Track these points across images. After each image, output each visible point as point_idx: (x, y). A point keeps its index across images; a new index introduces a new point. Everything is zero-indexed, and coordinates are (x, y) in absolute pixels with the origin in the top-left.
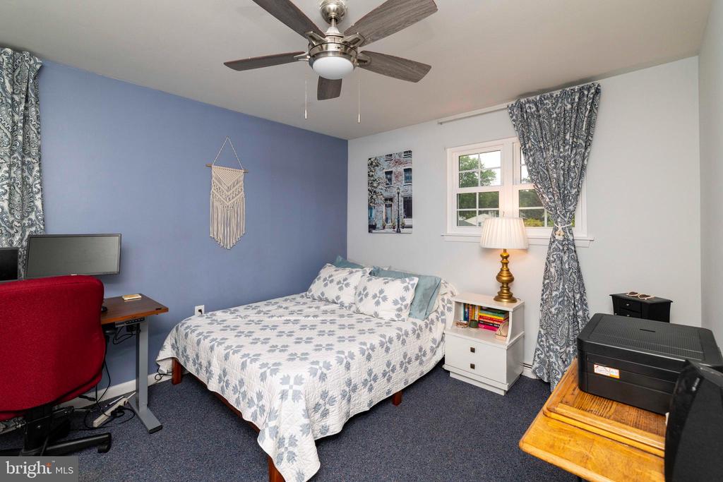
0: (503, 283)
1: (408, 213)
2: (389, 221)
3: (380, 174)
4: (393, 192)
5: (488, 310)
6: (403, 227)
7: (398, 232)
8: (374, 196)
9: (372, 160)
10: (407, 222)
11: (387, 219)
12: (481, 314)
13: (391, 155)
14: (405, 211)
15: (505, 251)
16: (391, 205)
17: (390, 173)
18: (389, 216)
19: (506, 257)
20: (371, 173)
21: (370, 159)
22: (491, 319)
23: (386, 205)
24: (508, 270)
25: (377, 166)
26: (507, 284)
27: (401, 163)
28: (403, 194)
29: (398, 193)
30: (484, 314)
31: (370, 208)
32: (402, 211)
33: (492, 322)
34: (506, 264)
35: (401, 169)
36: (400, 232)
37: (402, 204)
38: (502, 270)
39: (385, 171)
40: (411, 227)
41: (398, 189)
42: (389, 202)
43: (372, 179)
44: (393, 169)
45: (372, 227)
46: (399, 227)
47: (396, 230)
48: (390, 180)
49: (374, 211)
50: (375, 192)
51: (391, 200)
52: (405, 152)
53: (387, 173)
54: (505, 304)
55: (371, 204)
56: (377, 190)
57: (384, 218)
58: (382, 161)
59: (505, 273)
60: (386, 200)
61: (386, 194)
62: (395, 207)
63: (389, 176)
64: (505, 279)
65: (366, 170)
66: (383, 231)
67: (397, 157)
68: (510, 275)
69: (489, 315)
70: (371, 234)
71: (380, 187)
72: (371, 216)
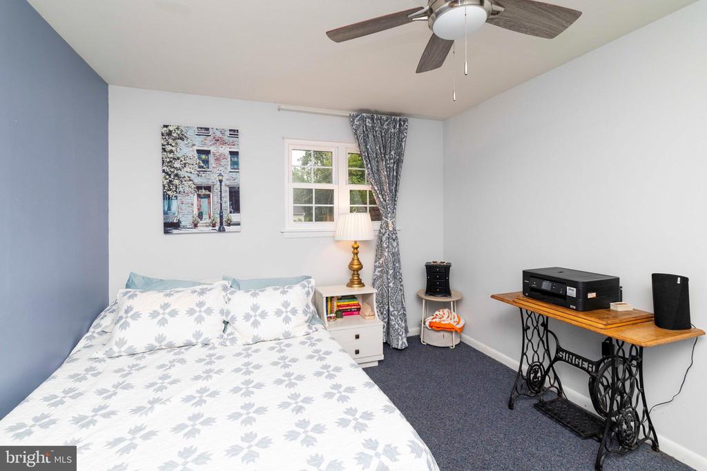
0: (354, 271)
1: (236, 207)
2: (205, 216)
3: (187, 150)
4: (211, 178)
5: (343, 298)
6: (229, 225)
7: (221, 230)
8: (176, 182)
9: (171, 128)
10: (235, 217)
11: (200, 215)
12: (339, 304)
13: (207, 129)
14: (231, 205)
15: (356, 242)
16: (209, 196)
17: (207, 152)
18: (205, 208)
19: (357, 248)
20: (169, 148)
21: (166, 126)
22: (348, 305)
23: (199, 196)
24: (358, 259)
25: (182, 139)
26: (357, 271)
27: (225, 143)
28: (228, 183)
29: (221, 181)
30: (341, 303)
31: (167, 198)
32: (227, 204)
33: (349, 308)
34: (357, 254)
35: (225, 150)
36: (224, 230)
37: (226, 195)
38: (353, 259)
39: (196, 148)
40: (239, 224)
41: (220, 175)
42: (203, 192)
43: (171, 155)
44: (212, 149)
45: (170, 226)
46: (221, 225)
47: (217, 228)
48: (206, 162)
49: (175, 204)
50: (177, 175)
51: (208, 188)
52: (230, 130)
53: (199, 152)
54: (356, 289)
55: (169, 193)
56: (182, 173)
57: (196, 212)
58: (191, 134)
59: (356, 262)
60: (199, 188)
61: (199, 181)
62: (215, 198)
63: (203, 157)
64: (356, 267)
65: (159, 141)
66: (194, 231)
67: (218, 134)
68: (360, 264)
69: (346, 302)
70: (168, 236)
71: (187, 169)
72: (169, 208)
